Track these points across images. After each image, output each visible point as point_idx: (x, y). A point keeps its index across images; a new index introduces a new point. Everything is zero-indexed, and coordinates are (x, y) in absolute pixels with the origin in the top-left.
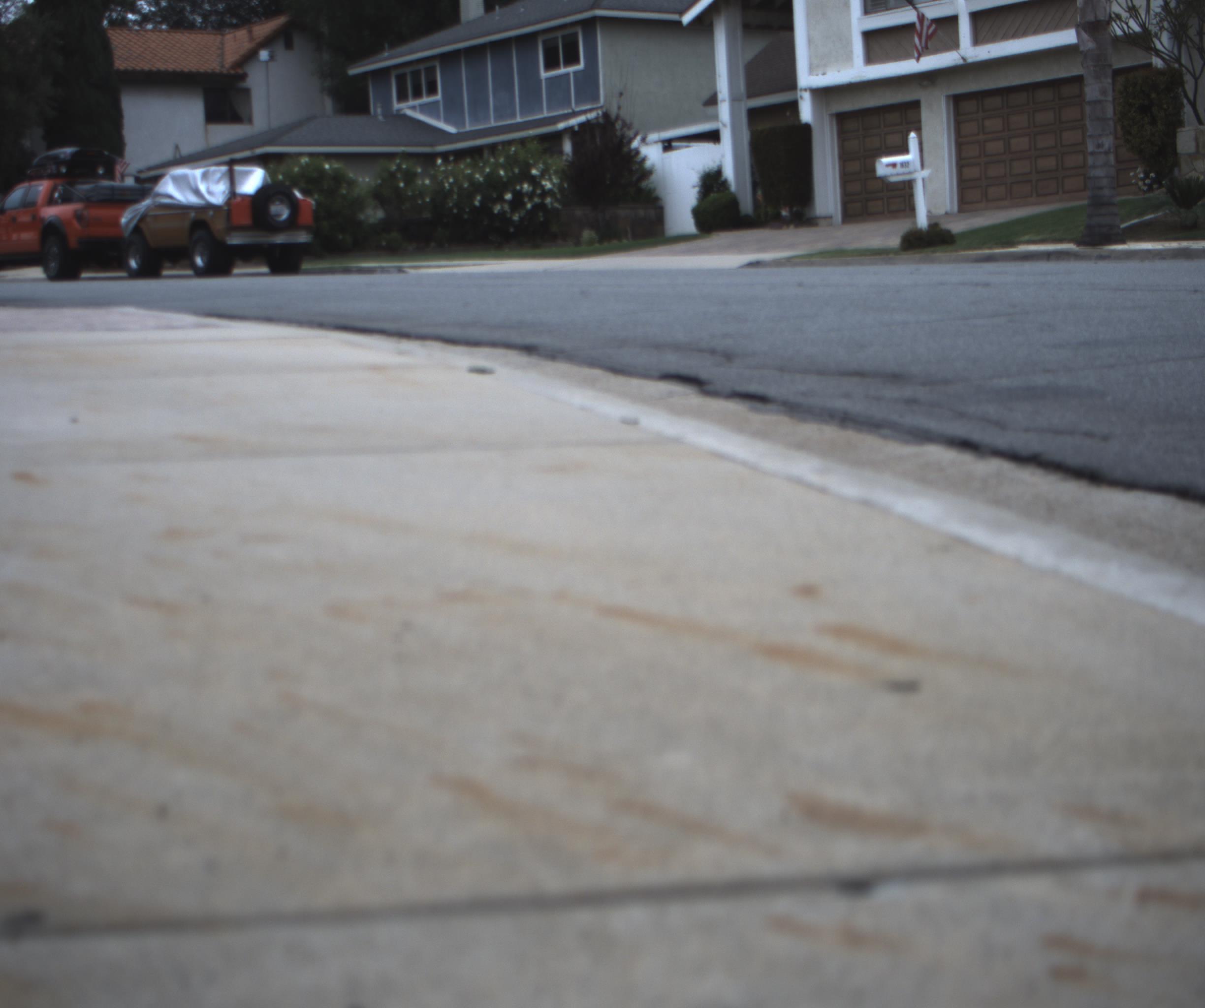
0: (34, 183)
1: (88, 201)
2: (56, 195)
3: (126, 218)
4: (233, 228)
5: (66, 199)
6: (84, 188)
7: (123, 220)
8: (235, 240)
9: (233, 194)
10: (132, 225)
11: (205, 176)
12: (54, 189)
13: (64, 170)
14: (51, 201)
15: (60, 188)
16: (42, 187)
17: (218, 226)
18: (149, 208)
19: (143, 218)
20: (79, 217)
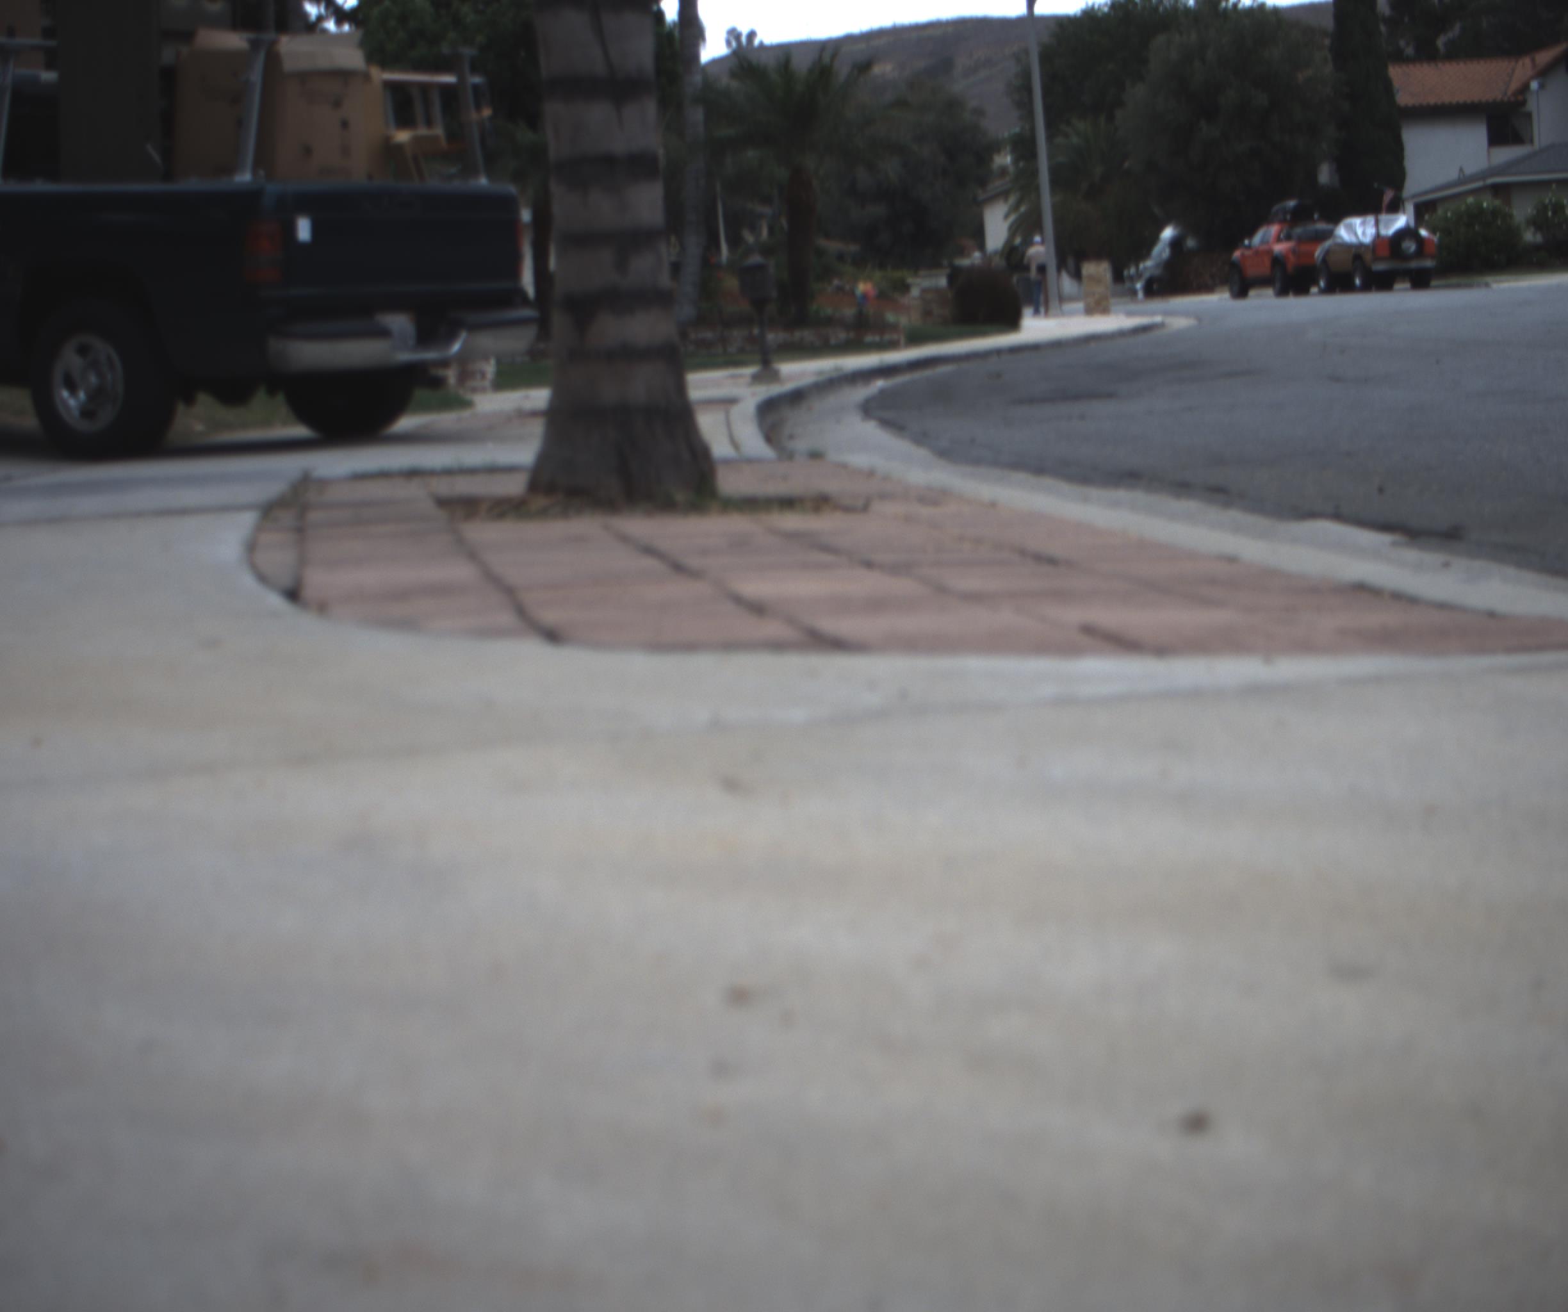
0: (1271, 226)
1: (1300, 240)
2: (1282, 236)
3: (1319, 252)
4: (1377, 259)
5: (1288, 238)
6: (1298, 230)
7: (1316, 255)
8: (1379, 267)
9: (1378, 235)
10: (1321, 258)
11: (1361, 224)
12: (1281, 231)
13: (1288, 217)
14: (1278, 240)
15: (1285, 231)
16: (1274, 229)
17: (1368, 257)
18: (1330, 246)
19: (1325, 253)
20: (1293, 251)
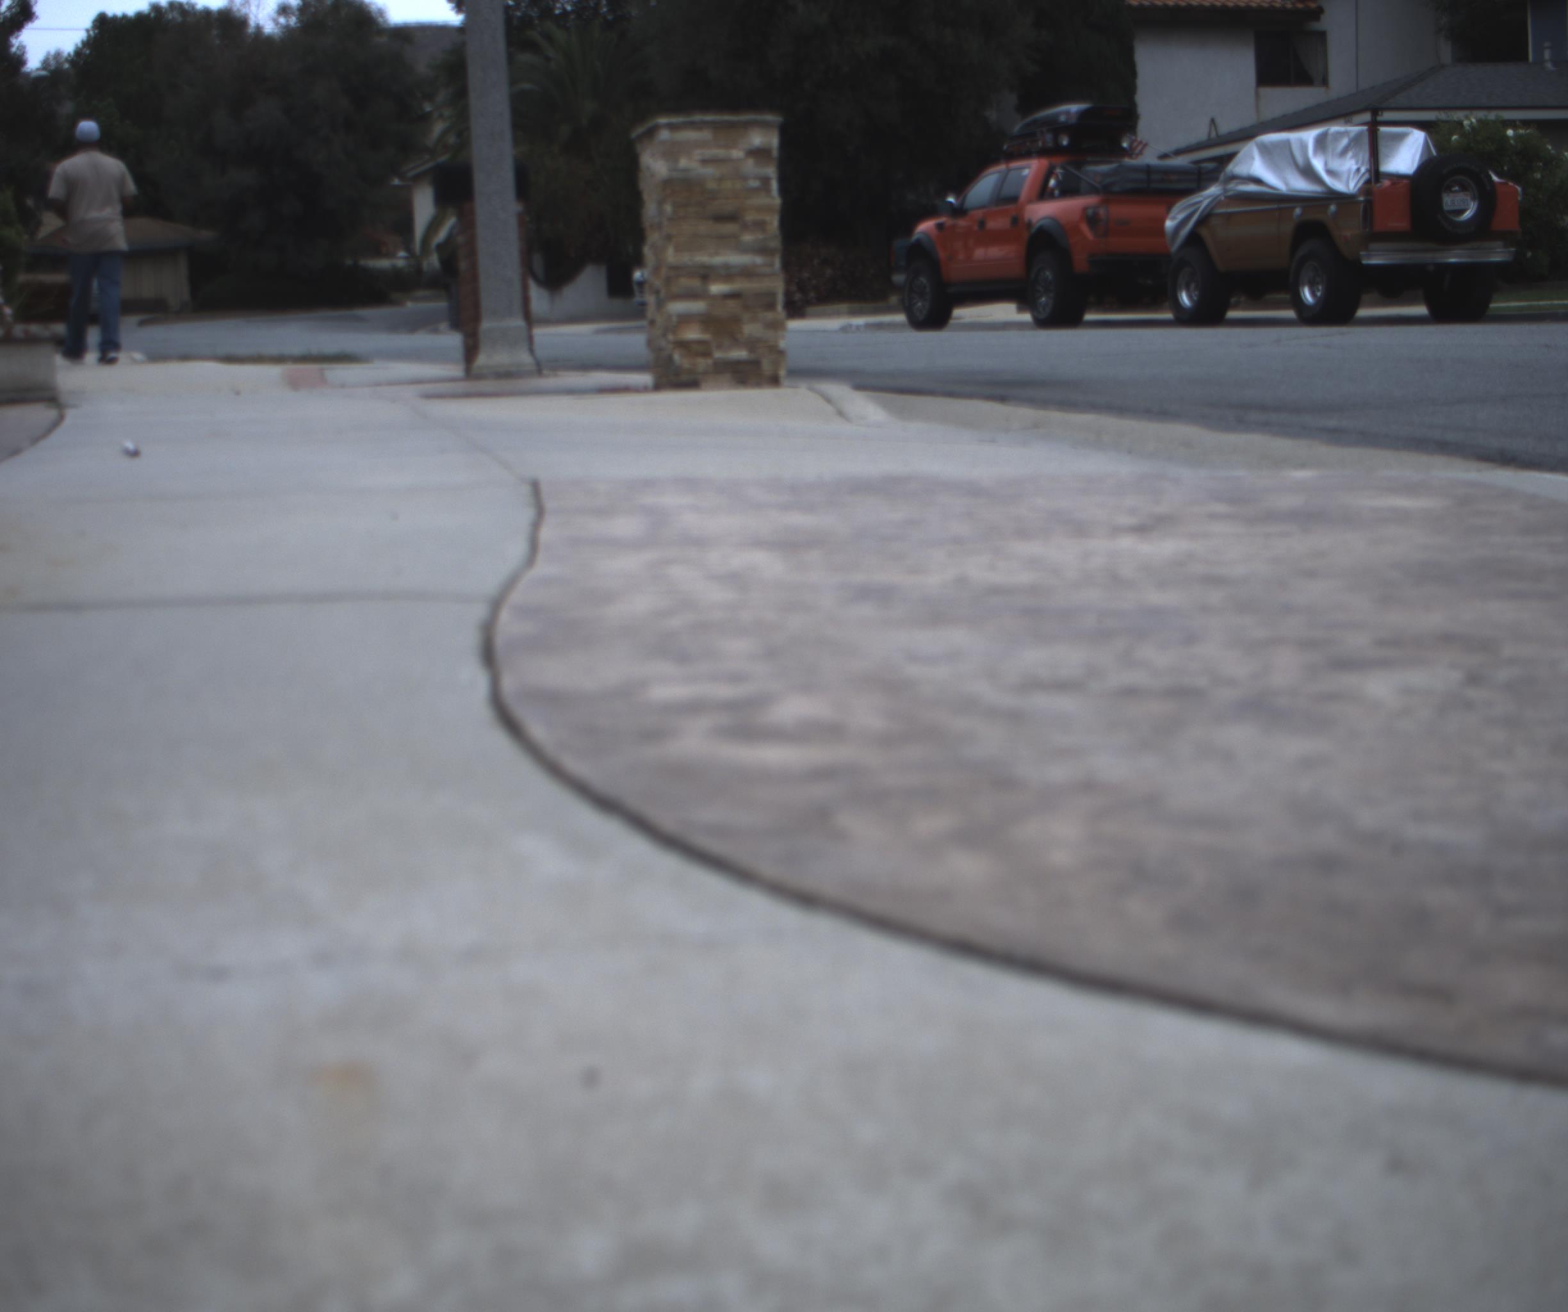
0: (1015, 164)
1: (1107, 191)
2: (1052, 182)
3: (1175, 220)
4: (1377, 234)
5: (1068, 190)
6: (1101, 169)
7: (1169, 224)
8: (1377, 257)
9: (1373, 173)
10: (1186, 232)
11: (1321, 143)
12: (1049, 173)
13: (1065, 141)
14: (1044, 194)
15: (1058, 171)
16: (1028, 171)
18: (1216, 202)
19: (1204, 220)
20: (1092, 220)
